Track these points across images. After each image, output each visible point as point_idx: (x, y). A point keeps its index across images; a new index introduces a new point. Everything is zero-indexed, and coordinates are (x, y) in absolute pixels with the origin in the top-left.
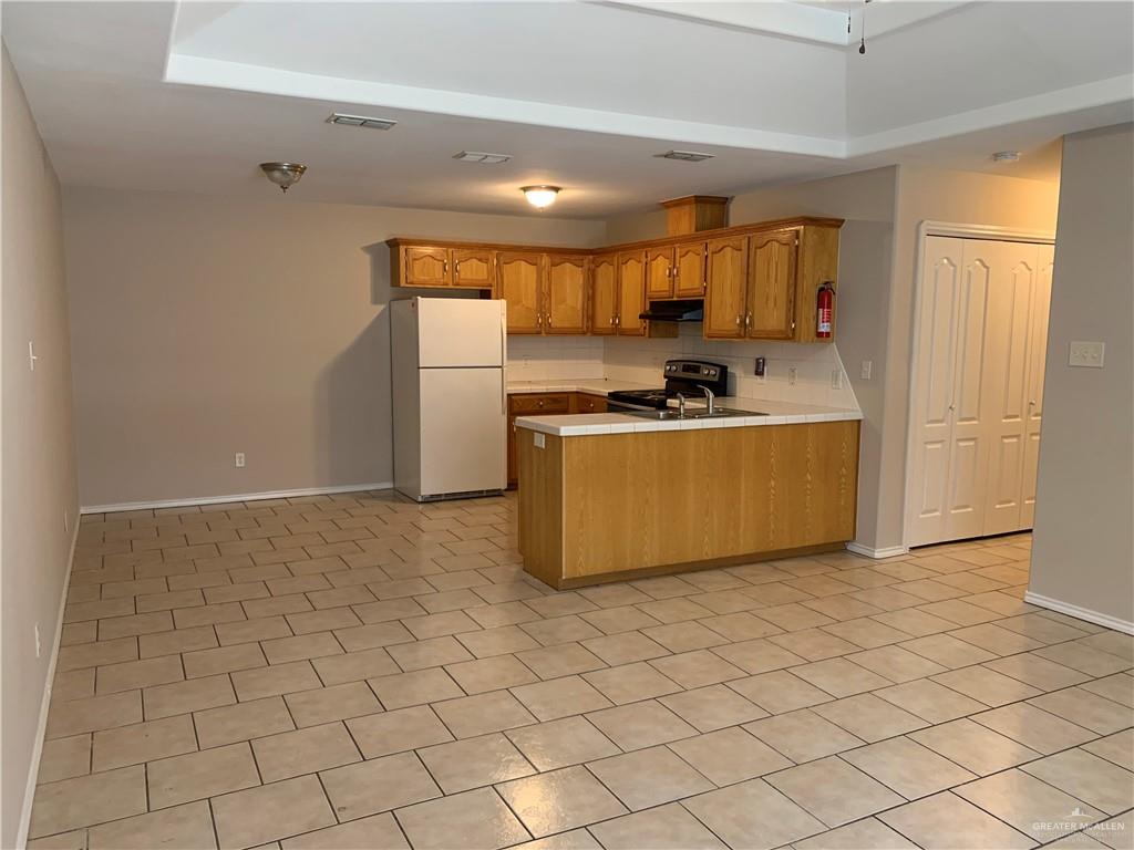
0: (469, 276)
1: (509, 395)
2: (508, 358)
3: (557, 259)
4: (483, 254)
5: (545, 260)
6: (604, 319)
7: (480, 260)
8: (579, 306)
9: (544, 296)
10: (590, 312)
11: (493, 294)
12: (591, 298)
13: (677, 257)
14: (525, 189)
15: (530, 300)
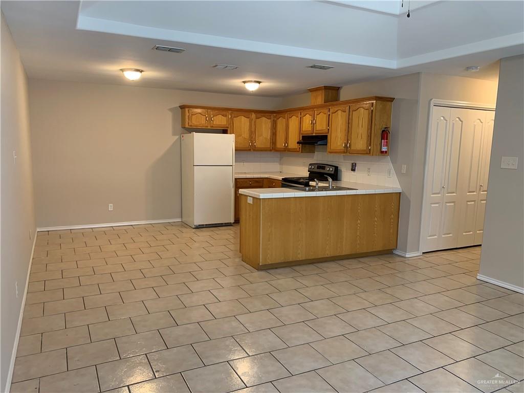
0: (218, 123)
1: (235, 179)
2: (235, 162)
3: (259, 115)
4: (224, 113)
5: (253, 116)
6: (280, 144)
7: (223, 115)
8: (269, 137)
9: (252, 133)
10: (274, 141)
11: (229, 131)
12: (274, 134)
13: (315, 115)
14: (244, 82)
15: (246, 134)
